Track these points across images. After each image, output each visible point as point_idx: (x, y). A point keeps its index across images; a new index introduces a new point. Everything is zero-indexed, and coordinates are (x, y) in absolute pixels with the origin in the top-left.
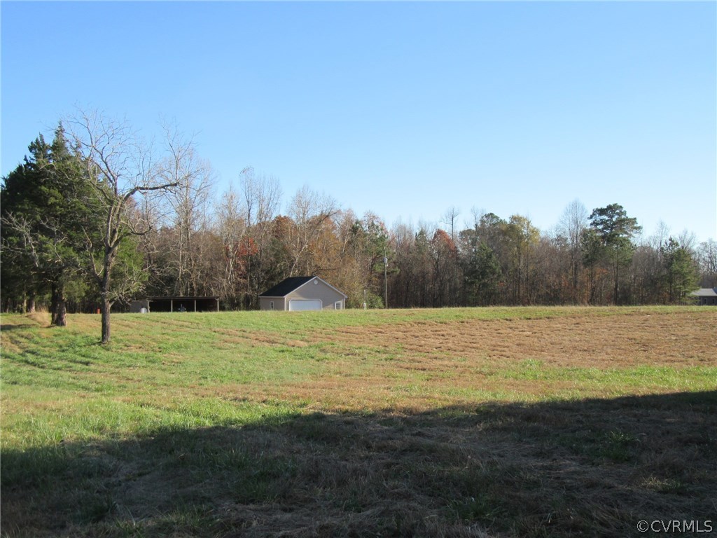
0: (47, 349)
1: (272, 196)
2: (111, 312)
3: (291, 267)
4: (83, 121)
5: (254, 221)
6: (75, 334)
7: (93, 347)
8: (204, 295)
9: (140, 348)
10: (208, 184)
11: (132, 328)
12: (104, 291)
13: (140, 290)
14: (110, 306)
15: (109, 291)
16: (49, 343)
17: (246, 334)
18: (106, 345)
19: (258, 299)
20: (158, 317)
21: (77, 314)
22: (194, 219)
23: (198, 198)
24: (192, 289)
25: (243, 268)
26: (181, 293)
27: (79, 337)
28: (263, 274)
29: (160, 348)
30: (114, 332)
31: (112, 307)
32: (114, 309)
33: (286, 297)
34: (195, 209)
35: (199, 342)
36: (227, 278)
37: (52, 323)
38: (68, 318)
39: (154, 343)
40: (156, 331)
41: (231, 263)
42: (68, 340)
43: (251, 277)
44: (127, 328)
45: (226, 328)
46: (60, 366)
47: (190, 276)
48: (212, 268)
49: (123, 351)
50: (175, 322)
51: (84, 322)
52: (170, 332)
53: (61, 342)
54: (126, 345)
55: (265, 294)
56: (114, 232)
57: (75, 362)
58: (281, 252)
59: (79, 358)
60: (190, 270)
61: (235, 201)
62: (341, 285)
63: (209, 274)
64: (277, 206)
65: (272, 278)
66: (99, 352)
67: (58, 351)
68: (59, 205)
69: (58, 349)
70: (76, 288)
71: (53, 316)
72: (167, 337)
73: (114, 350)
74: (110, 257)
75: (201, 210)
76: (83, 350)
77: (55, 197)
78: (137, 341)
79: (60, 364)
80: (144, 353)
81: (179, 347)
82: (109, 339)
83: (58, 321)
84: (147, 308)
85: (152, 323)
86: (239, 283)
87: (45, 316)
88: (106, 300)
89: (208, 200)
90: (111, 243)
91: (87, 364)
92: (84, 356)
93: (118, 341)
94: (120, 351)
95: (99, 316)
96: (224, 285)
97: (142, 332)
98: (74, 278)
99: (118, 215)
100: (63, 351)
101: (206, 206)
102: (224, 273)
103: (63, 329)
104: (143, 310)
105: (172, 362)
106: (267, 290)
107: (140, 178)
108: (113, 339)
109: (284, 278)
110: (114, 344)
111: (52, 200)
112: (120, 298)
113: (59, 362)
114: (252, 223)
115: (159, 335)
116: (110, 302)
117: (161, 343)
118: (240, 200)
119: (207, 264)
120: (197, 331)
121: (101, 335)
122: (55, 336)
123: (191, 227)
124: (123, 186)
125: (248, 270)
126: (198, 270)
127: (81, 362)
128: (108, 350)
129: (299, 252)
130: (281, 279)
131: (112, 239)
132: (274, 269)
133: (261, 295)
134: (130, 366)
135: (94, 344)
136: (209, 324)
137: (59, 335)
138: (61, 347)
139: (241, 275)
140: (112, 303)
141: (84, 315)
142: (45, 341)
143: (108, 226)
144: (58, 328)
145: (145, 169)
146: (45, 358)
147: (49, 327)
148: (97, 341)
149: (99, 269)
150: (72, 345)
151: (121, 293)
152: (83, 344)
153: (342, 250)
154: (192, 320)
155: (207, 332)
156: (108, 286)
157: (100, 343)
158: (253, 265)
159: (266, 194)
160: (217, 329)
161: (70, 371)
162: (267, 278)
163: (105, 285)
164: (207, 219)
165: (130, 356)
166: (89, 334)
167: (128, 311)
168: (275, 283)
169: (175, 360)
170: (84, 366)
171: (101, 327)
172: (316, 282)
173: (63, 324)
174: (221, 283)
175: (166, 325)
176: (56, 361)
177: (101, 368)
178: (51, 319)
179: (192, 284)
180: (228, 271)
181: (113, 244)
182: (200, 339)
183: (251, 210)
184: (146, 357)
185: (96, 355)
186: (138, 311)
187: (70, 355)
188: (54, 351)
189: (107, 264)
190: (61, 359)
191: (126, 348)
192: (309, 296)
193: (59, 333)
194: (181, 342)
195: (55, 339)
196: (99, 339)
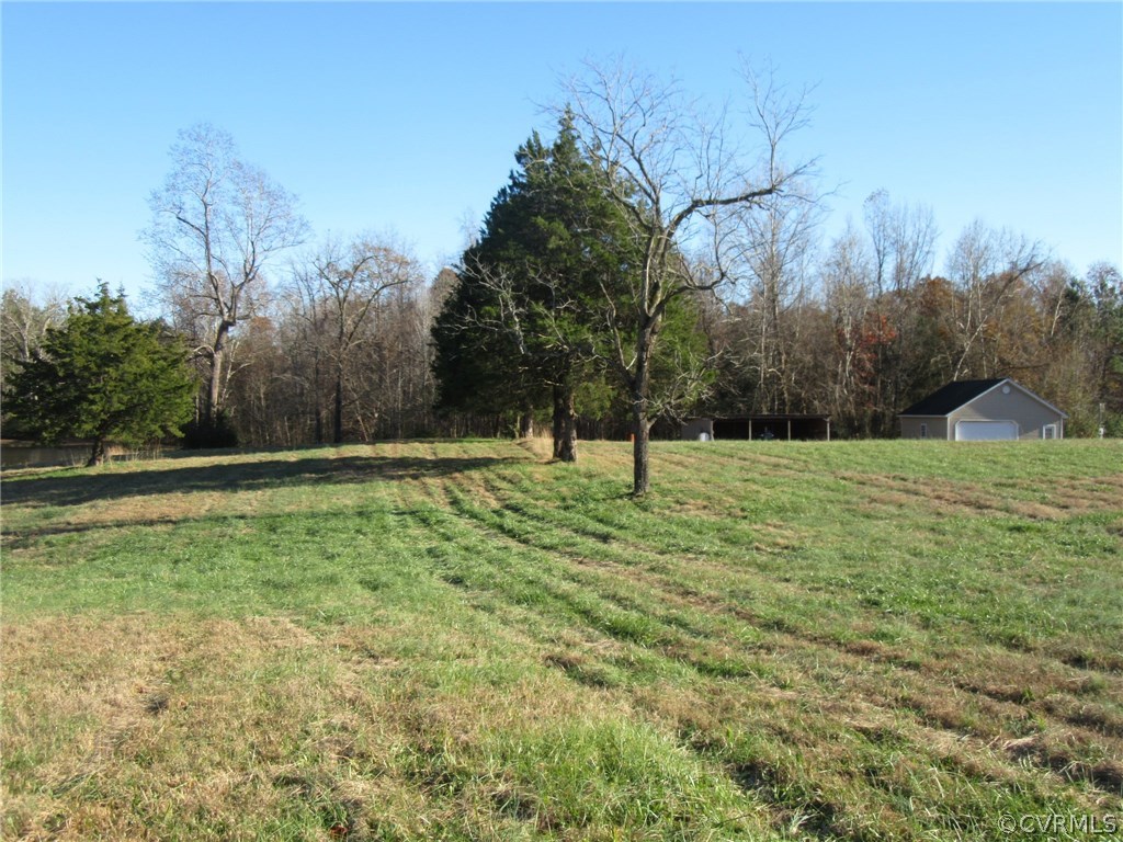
0: (540, 503)
1: (920, 240)
2: (651, 439)
3: (955, 364)
4: (598, 89)
5: (889, 285)
6: (590, 476)
7: (619, 501)
8: (802, 412)
9: (705, 507)
10: (808, 224)
11: (686, 467)
12: (638, 398)
13: (704, 397)
14: (649, 426)
15: (648, 397)
16: (545, 493)
17: (910, 485)
18: (642, 499)
19: (894, 419)
20: (732, 448)
21: (598, 442)
22: (786, 284)
23: (792, 248)
24: (783, 402)
25: (868, 365)
26: (764, 409)
27: (595, 482)
28: (905, 377)
29: (743, 510)
30: (657, 474)
31: (651, 429)
32: (656, 434)
33: (950, 416)
34: (787, 267)
35: (821, 501)
36: (841, 383)
37: (555, 455)
38: (580, 447)
39: (731, 500)
40: (732, 475)
41: (849, 358)
42: (576, 488)
43: (882, 382)
44: (679, 468)
45: (863, 472)
46: (556, 541)
47: (780, 379)
48: (816, 367)
49: (674, 514)
50: (763, 458)
51: (607, 454)
52: (756, 476)
53: (564, 490)
54: (677, 502)
55: (906, 412)
56: (655, 287)
57: (585, 533)
58: (937, 339)
59: (593, 526)
60: (779, 370)
61: (856, 251)
62: (1050, 395)
63: (813, 376)
64: (929, 256)
65: (919, 384)
66: (629, 514)
67: (558, 507)
68: (565, 250)
69: (558, 503)
70: (595, 395)
71: (556, 444)
72: (755, 487)
73: (656, 510)
74: (648, 335)
75: (796, 269)
76: (602, 508)
77: (559, 235)
78: (699, 494)
79: (556, 535)
80: (713, 519)
81: (781, 510)
82: (648, 489)
83: (563, 453)
84: (709, 433)
85: (722, 460)
86: (864, 392)
87: (544, 444)
88: (641, 415)
89: (809, 252)
90: (649, 307)
91: (605, 538)
92: (601, 521)
93: (664, 493)
94: (667, 512)
95: (630, 445)
96: (839, 395)
97: (705, 476)
98: (590, 378)
99: (663, 255)
100: (566, 508)
101: (805, 263)
102: (835, 375)
103: (571, 466)
104: (703, 436)
105: (776, 544)
106: (910, 404)
107: (702, 182)
108: (655, 488)
109: (943, 383)
110: (656, 499)
111: (553, 243)
112: (666, 411)
113: (556, 532)
114: (884, 288)
115: (737, 484)
116: (649, 420)
117: (745, 498)
118: (865, 249)
119: (808, 358)
120: (807, 476)
121: (633, 480)
122: (557, 479)
123: (780, 298)
124: (670, 204)
125: (878, 371)
126: (792, 370)
127: (594, 535)
128: (645, 509)
129: (971, 337)
130: (938, 383)
131: (652, 301)
132: (925, 368)
133: (903, 413)
134: (687, 550)
135: (621, 497)
136: (828, 463)
137: (564, 477)
138: (564, 499)
139: (866, 378)
140: (653, 422)
141: (608, 443)
142: (539, 488)
143: (644, 275)
144: (563, 464)
145: (711, 162)
146: (534, 523)
147: (549, 463)
148: (625, 491)
149: (629, 360)
150: (583, 498)
151: (669, 403)
152: (601, 496)
153: (1050, 332)
154: (794, 454)
155: (829, 480)
156: (644, 390)
157: (631, 496)
158: (886, 359)
159: (909, 234)
160: (848, 474)
161: (571, 554)
162: (910, 382)
163: (639, 388)
164: (806, 284)
165: (687, 524)
166: (614, 478)
167: (679, 438)
168: (924, 392)
169: (780, 540)
170: (601, 546)
171: (633, 465)
172: (1006, 390)
173: (571, 458)
174: (833, 392)
175: (747, 463)
176: (551, 530)
177: (629, 553)
178: (553, 449)
179: (783, 394)
180: (844, 371)
181: (653, 311)
182: (822, 494)
183: (884, 265)
184: (719, 530)
185: (624, 520)
186: (696, 438)
187: (577, 517)
188: (552, 507)
189: (642, 348)
190: (561, 525)
191: (678, 507)
192: (994, 413)
193: (564, 473)
194: (785, 498)
195: (556, 484)
196: (629, 487)
